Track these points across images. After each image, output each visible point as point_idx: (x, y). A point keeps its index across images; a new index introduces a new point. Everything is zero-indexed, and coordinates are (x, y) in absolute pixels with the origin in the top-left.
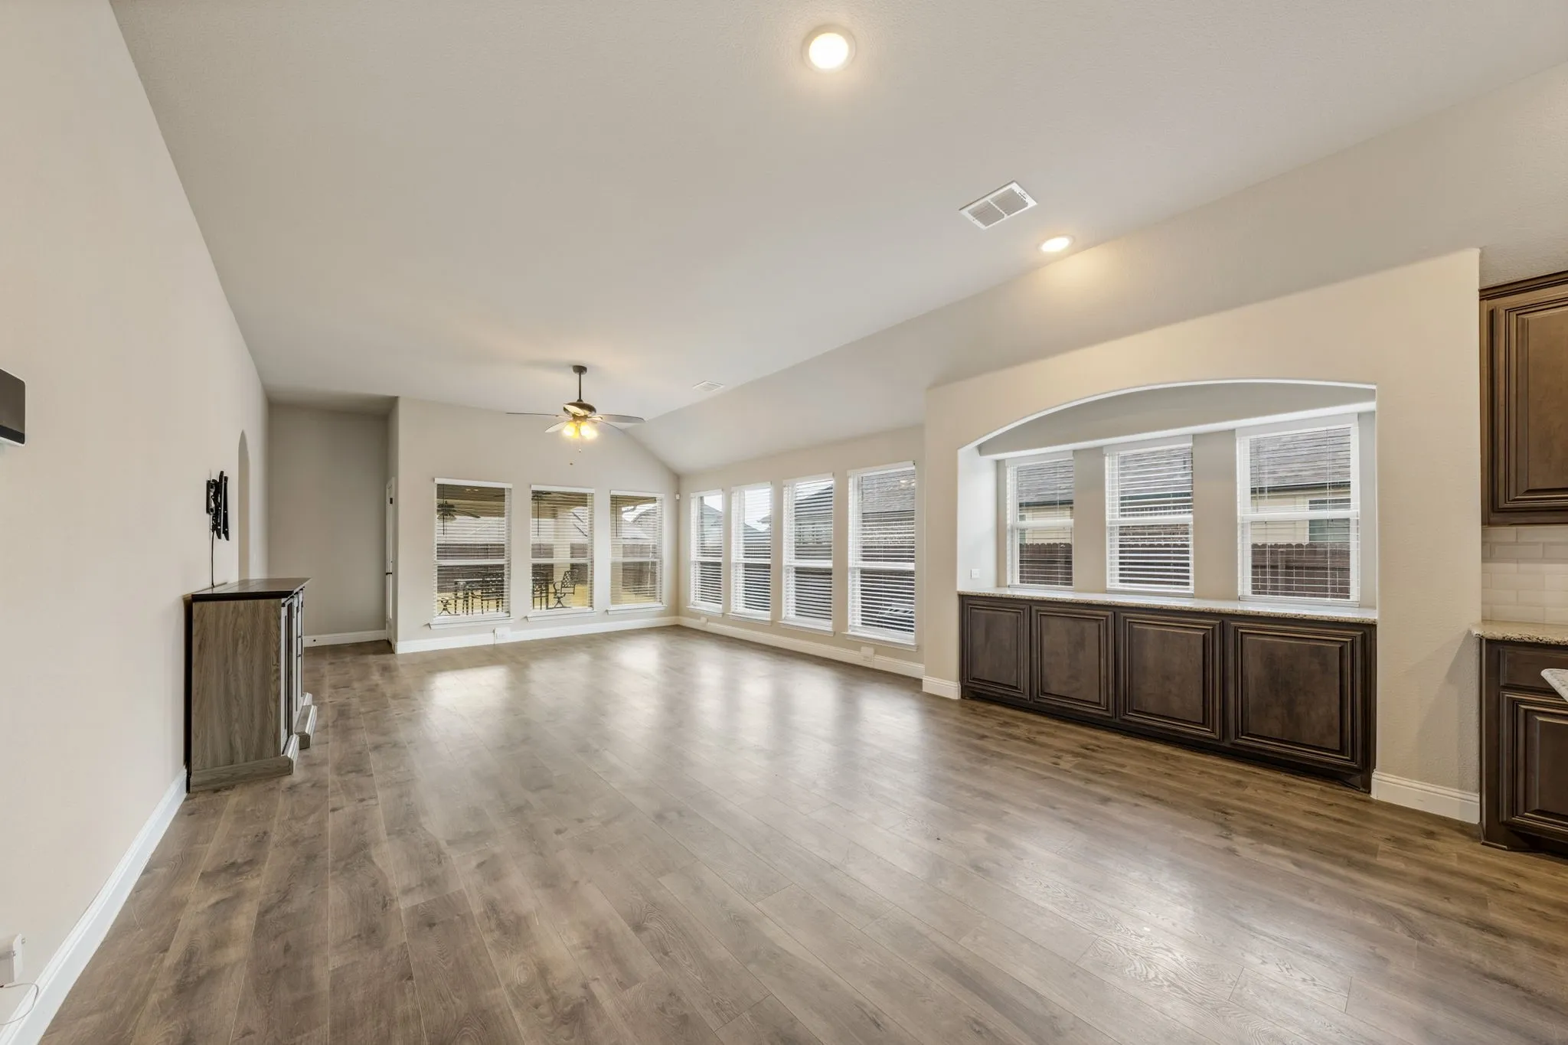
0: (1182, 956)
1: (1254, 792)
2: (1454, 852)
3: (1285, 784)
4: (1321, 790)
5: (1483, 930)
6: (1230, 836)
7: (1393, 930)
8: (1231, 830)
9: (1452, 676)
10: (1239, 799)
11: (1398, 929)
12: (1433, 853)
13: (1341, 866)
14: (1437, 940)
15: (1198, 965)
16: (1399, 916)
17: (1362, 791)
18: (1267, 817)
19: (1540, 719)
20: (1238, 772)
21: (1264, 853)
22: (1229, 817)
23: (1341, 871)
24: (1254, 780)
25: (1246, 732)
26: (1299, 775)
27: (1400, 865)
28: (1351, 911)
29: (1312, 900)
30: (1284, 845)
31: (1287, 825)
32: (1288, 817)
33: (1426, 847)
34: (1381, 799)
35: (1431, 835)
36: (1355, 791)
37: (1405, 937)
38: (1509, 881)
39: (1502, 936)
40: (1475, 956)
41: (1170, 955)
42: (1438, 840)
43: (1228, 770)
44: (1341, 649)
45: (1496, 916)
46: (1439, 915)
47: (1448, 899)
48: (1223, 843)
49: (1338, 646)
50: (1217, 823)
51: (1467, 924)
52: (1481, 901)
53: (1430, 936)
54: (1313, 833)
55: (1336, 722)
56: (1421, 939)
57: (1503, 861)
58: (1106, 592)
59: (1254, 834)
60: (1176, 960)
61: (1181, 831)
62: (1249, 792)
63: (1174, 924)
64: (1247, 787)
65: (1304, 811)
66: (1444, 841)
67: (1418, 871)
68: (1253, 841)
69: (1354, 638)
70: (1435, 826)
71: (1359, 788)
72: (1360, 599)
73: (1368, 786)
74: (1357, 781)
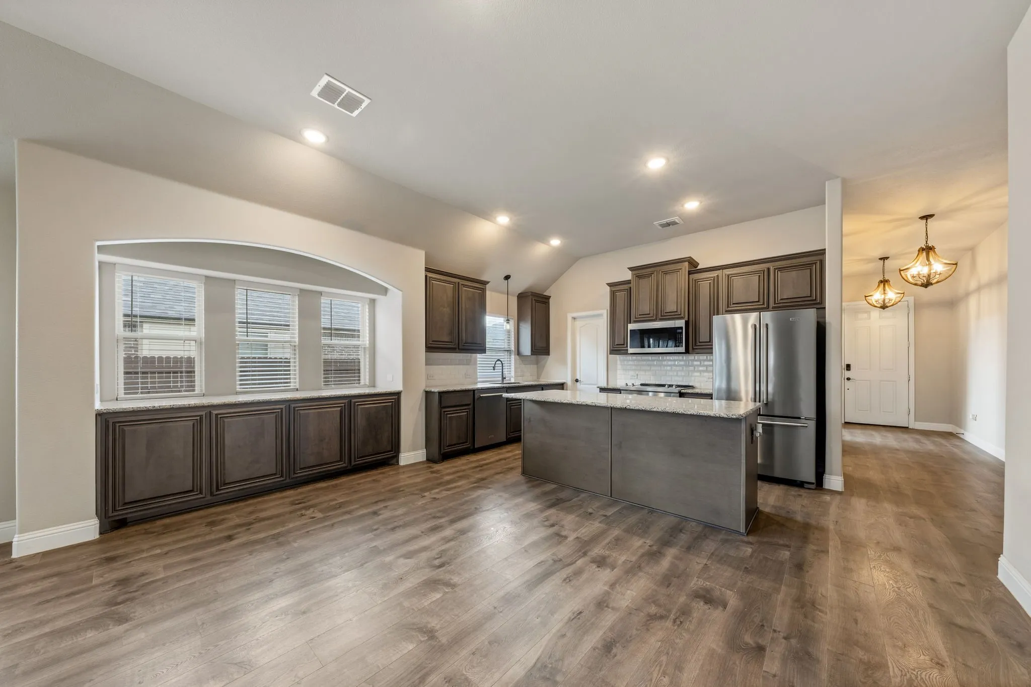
9: (420, 409)
19: (448, 416)
25: (359, 457)
34: (404, 464)
36: (395, 465)
49: (391, 404)
57: (446, 468)
58: (237, 393)
69: (395, 399)
71: (392, 464)
72: (368, 384)
73: (398, 462)
74: (394, 461)
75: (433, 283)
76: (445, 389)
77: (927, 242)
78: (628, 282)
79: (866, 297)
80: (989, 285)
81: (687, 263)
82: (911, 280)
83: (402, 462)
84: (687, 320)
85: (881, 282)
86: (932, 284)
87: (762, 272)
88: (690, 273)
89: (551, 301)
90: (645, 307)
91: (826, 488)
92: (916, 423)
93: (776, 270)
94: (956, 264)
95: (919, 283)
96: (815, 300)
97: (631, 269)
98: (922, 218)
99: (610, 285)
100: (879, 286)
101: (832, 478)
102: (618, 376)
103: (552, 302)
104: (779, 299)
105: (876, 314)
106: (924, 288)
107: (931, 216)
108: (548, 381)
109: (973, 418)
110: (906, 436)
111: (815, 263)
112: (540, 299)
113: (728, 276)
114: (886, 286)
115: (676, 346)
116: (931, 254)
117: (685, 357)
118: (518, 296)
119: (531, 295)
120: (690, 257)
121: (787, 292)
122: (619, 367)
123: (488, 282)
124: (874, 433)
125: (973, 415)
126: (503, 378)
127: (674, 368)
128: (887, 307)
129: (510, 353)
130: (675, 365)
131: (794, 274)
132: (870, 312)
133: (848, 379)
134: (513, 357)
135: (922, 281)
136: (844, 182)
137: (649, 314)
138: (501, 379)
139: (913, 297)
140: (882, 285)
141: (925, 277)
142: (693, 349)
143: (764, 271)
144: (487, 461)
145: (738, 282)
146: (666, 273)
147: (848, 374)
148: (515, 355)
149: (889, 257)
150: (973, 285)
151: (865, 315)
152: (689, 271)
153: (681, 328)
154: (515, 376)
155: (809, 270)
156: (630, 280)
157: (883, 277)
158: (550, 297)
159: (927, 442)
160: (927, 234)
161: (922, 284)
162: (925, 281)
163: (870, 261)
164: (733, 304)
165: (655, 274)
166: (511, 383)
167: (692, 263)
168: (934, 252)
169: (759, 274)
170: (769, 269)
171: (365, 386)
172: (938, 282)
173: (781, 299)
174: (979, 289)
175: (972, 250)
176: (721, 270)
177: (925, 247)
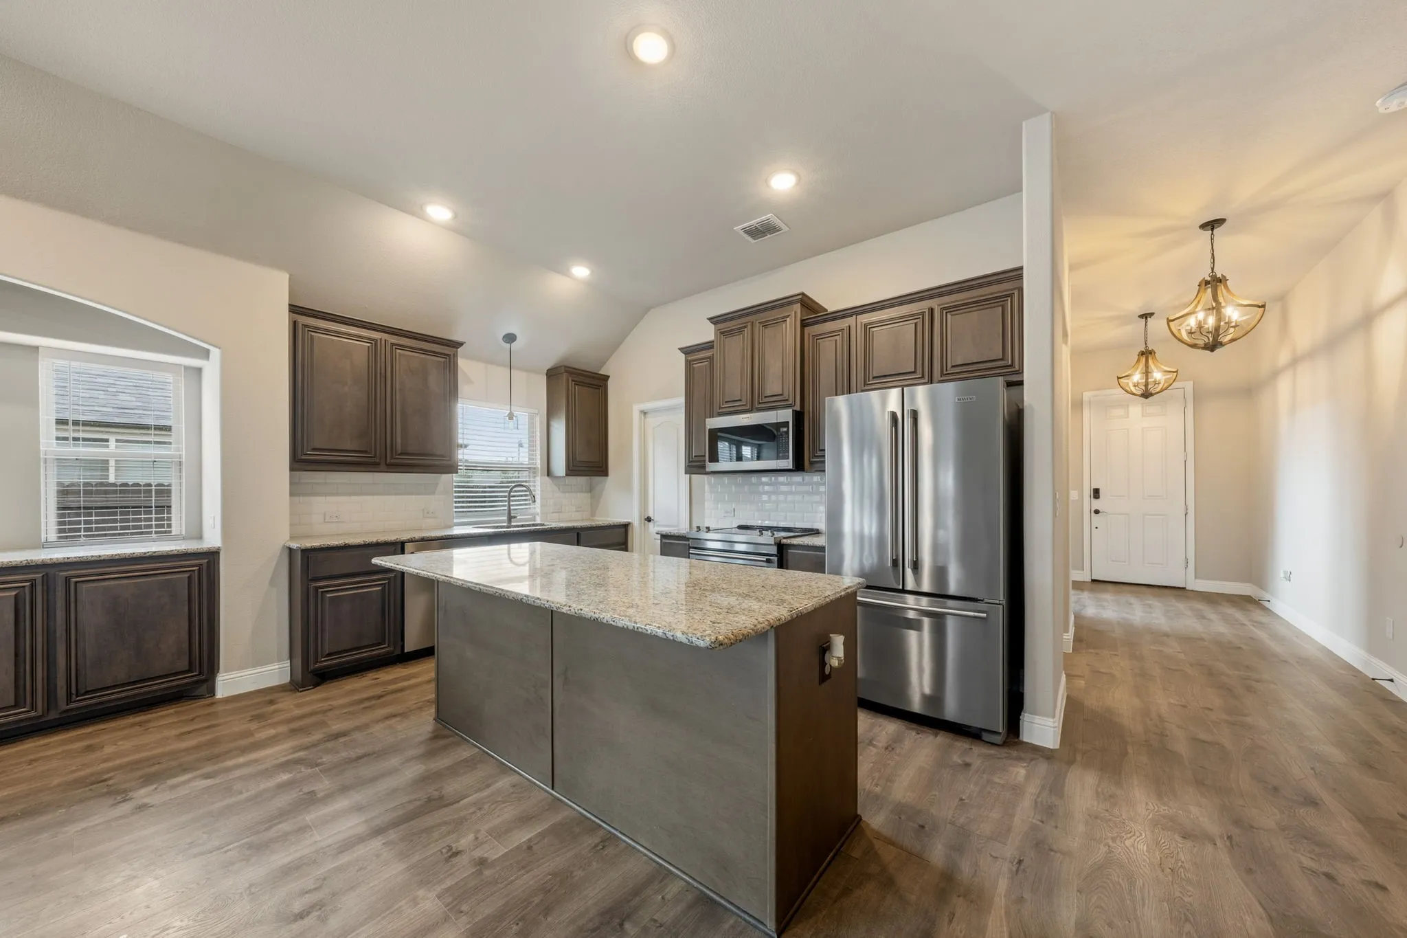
0: (182, 921)
1: (115, 747)
2: (290, 705)
3: (140, 724)
4: (176, 712)
5: (336, 738)
6: (128, 797)
7: (302, 772)
8: (125, 791)
9: (273, 582)
10: (105, 761)
11: (303, 769)
12: (283, 713)
13: (238, 756)
14: (324, 760)
15: (203, 911)
16: (298, 762)
17: (208, 697)
18: (148, 759)
19: (328, 595)
20: (80, 738)
21: (173, 787)
22: (110, 782)
23: (242, 760)
24: (105, 737)
25: (83, 691)
26: (148, 710)
27: (272, 732)
28: (270, 780)
29: (241, 793)
30: (185, 771)
31: (173, 754)
32: (168, 748)
33: (275, 712)
34: (226, 695)
35: (271, 702)
36: (203, 700)
37: (309, 771)
38: (325, 705)
39: (346, 735)
40: (344, 754)
41: (170, 931)
42: (278, 703)
43: (71, 741)
44: (189, 578)
45: (336, 727)
46: (314, 745)
47: (310, 734)
48: (126, 807)
49: (186, 575)
50: (103, 795)
51: (328, 741)
52: (323, 724)
53: (319, 761)
54: (197, 748)
55: (186, 646)
56: (317, 765)
57: (315, 698)
59: (148, 780)
60: (180, 929)
61: (66, 829)
62: (109, 750)
63: (148, 907)
64: (103, 747)
65: (175, 736)
66: (282, 702)
67: (282, 729)
68: (155, 786)
69: (200, 565)
70: (268, 696)
71: (201, 697)
72: (184, 533)
73: (212, 691)
74: (203, 689)
75: (311, 335)
76: (316, 543)
77: (1213, 269)
78: (709, 346)
79: (1119, 378)
80: (1311, 354)
81: (797, 307)
82: (1185, 336)
83: (221, 693)
84: (798, 408)
85: (1143, 353)
86: (1221, 344)
87: (921, 316)
88: (804, 324)
89: (610, 382)
90: (736, 387)
91: (1025, 740)
92: (1197, 581)
93: (945, 312)
94: (1263, 306)
95: (1201, 343)
96: (1011, 366)
97: (715, 320)
98: (1204, 226)
99: (687, 351)
100: (1139, 360)
101: (1036, 721)
102: (707, 512)
103: (612, 385)
104: (949, 366)
105: (1136, 409)
106: (1208, 352)
107: (1220, 222)
108: (609, 519)
109: (1285, 578)
110: (1181, 606)
111: (1011, 296)
112: (587, 380)
113: (866, 325)
114: (1150, 361)
115: (778, 458)
116: (1221, 288)
117: (797, 478)
118: (547, 374)
119: (566, 372)
120: (803, 294)
121: (960, 354)
122: (707, 495)
123: (461, 344)
124: (1133, 600)
125: (1285, 573)
126: (510, 518)
127: (790, 498)
128: (1151, 395)
129: (534, 473)
130: (791, 493)
131: (974, 317)
132: (1128, 406)
133: (1097, 512)
134: (538, 479)
135: (1206, 339)
136: (1058, 123)
137: (740, 400)
138: (505, 518)
139: (1192, 382)
140: (1143, 359)
141: (1211, 332)
142: (811, 463)
143: (923, 314)
144: (413, 681)
145: (881, 337)
146: (765, 325)
147: (1097, 504)
148: (542, 475)
149: (1152, 314)
150: (1284, 358)
151: (1121, 412)
152: (802, 321)
153: (786, 424)
154: (542, 514)
155: (1000, 308)
156: (713, 341)
157: (1144, 346)
158: (609, 377)
159: (1213, 616)
160: (1213, 254)
161: (1206, 344)
162: (1211, 339)
163: (1123, 319)
164: (874, 378)
165: (750, 327)
166: (537, 525)
167: (806, 303)
168: (1226, 287)
169: (915, 321)
170: (932, 310)
171: (178, 537)
172: (1233, 340)
173: (953, 366)
174: (1295, 362)
175: (1283, 299)
176: (854, 316)
177: (1209, 279)
